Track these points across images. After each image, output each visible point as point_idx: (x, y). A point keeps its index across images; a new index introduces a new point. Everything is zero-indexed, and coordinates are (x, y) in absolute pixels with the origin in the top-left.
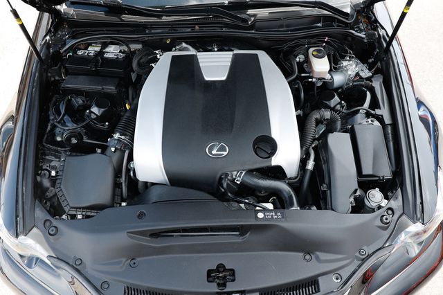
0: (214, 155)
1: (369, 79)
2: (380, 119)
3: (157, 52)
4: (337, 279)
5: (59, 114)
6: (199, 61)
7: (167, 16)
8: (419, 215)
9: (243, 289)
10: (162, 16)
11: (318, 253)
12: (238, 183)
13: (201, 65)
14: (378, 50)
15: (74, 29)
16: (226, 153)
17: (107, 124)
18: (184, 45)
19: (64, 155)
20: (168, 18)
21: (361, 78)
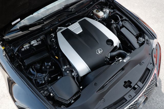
0: (100, 53)
1: (114, 11)
2: (126, 20)
3: (52, 34)
4: (151, 64)
5: (34, 75)
6: (70, 29)
7: (45, 22)
8: (154, 37)
9: (136, 83)
10: (44, 22)
11: (142, 61)
12: (109, 57)
13: (72, 30)
14: (109, 3)
15: (13, 43)
16: (102, 51)
17: (53, 67)
18: (59, 28)
19: (49, 87)
20: (46, 22)
21: (112, 12)
